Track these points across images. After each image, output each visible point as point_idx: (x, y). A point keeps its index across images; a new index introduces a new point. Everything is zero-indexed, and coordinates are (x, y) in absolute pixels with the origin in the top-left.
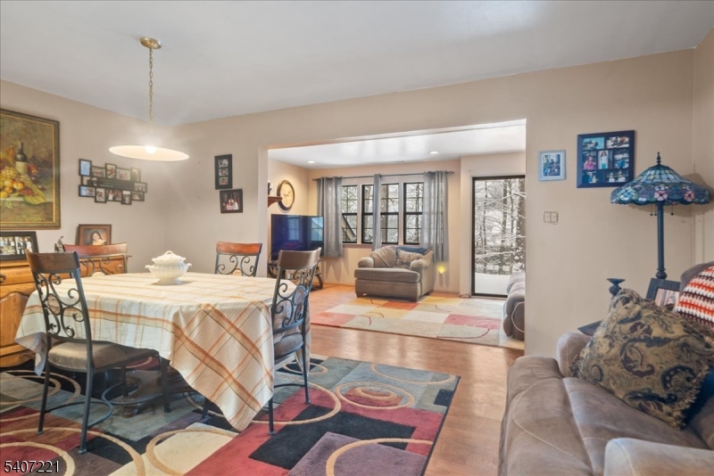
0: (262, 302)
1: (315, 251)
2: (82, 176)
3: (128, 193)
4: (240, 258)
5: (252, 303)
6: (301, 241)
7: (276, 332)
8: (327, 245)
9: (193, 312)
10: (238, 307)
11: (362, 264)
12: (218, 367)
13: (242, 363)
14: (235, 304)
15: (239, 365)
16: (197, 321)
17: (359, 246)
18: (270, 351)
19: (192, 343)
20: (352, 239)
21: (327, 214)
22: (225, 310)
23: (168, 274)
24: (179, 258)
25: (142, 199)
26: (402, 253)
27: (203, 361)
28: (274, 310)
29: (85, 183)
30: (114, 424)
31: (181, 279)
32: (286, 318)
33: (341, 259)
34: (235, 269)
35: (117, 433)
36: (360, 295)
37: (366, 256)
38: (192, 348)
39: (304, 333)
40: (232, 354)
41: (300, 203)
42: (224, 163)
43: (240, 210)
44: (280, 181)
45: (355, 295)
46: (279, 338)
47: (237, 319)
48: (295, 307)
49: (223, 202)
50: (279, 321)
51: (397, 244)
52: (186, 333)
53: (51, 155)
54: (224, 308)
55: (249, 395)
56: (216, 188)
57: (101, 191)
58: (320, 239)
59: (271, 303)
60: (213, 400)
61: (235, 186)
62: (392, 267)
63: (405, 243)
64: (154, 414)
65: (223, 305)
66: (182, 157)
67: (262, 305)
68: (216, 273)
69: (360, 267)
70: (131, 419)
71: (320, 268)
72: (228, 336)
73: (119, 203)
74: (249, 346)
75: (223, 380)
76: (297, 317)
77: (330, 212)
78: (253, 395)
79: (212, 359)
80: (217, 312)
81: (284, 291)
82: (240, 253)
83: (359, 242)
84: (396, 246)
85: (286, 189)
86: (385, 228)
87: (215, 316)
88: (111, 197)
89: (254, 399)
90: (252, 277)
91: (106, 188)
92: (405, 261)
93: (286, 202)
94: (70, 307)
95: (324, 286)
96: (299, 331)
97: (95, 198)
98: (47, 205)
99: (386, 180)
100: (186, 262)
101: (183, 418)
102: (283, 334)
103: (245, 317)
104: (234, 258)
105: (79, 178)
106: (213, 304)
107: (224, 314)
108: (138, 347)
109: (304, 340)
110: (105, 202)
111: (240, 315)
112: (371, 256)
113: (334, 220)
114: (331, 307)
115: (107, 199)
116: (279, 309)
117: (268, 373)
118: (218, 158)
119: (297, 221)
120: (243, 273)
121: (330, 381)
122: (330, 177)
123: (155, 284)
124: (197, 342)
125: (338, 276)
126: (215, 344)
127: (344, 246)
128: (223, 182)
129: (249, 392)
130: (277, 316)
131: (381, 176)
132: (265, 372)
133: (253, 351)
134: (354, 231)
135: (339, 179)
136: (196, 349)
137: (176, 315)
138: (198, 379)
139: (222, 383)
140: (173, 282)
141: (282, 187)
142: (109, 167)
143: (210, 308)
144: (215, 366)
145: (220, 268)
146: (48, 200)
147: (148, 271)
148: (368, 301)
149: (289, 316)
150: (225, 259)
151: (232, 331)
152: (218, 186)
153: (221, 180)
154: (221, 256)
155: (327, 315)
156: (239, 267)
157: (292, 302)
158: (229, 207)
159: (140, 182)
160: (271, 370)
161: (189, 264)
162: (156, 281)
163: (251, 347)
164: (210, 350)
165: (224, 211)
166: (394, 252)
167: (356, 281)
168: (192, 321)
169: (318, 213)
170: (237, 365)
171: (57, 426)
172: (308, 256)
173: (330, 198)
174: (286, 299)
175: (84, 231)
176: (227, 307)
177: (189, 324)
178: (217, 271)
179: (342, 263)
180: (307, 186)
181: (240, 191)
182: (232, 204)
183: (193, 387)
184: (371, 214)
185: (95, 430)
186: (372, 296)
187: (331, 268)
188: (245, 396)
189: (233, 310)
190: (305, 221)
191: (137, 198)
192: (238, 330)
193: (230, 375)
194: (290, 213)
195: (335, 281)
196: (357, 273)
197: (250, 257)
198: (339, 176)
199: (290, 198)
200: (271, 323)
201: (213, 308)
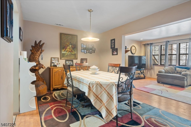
0: (114, 83)
1: (134, 67)
2: (82, 47)
3: (91, 51)
4: (114, 68)
5: (111, 83)
6: (139, 64)
7: (119, 93)
8: (147, 65)
9: (94, 83)
10: (107, 83)
11: (159, 72)
12: (101, 101)
13: (107, 101)
14: (106, 82)
15: (107, 102)
16: (95, 86)
17: (159, 66)
18: (116, 99)
19: (93, 92)
20: (157, 63)
21: (147, 55)
22: (103, 84)
23: (94, 71)
24: (96, 67)
25: (94, 52)
26: (178, 69)
27: (96, 98)
28: (118, 86)
29: (82, 49)
30: (79, 109)
31: (97, 73)
32: (123, 89)
33: (152, 70)
34: (113, 71)
35: (79, 111)
36: (158, 82)
37: (162, 69)
38: (93, 94)
39: (131, 94)
40: (105, 98)
41: (138, 52)
42: (113, 41)
43: (117, 54)
44: (131, 46)
45: (157, 82)
46: (120, 95)
47: (106, 87)
48: (126, 86)
49: (113, 52)
50: (120, 90)
51: (176, 65)
52: (92, 89)
53: (76, 43)
54: (102, 83)
55: (110, 112)
56: (111, 49)
57: (85, 51)
58: (145, 63)
59: (117, 83)
60: (99, 110)
61: (116, 48)
62: (173, 74)
63: (179, 65)
64: (88, 109)
65: (102, 82)
66: (97, 40)
67: (114, 84)
68: (108, 72)
69: (159, 73)
70: (83, 108)
71: (145, 72)
72: (103, 92)
73: (89, 53)
74: (110, 96)
75: (102, 105)
76: (128, 89)
77: (148, 54)
78: (111, 112)
79: (99, 98)
80: (100, 84)
81: (122, 80)
82: (114, 67)
83: (159, 64)
84: (175, 66)
85: (133, 48)
86: (171, 60)
87: (100, 85)
88: (87, 52)
89: (111, 113)
90: (117, 74)
91: (86, 50)
92: (179, 72)
93: (133, 52)
94: (69, 78)
95: (146, 78)
96: (129, 94)
97: (84, 52)
98: (75, 54)
99: (171, 43)
100: (98, 68)
101: (95, 112)
102: (122, 94)
103: (109, 87)
104: (113, 68)
105: (81, 48)
106: (99, 81)
107: (102, 85)
108: (82, 91)
109: (131, 97)
110: (86, 53)
111: (107, 86)
112: (164, 69)
113: (150, 57)
114: (147, 85)
115: (87, 53)
116: (120, 85)
117: (115, 107)
118: (112, 40)
119: (138, 57)
120: (115, 73)
121: (142, 112)
122: (149, 43)
123: (91, 74)
124: (95, 92)
125: (151, 75)
126: (100, 94)
127: (153, 66)
128: (113, 46)
129: (110, 111)
130: (119, 88)
131: (168, 41)
132: (114, 106)
133: (111, 98)
134: (158, 60)
135: (151, 44)
136: (94, 94)
137: (89, 84)
138: (95, 103)
139: (102, 106)
140: (95, 74)
141: (132, 48)
142: (87, 45)
143: (98, 83)
144: (100, 100)
145: (109, 70)
146: (75, 53)
147: (89, 70)
148: (162, 85)
149: (124, 88)
150: (110, 68)
151: (105, 91)
152: (111, 48)
153: (112, 46)
154: (109, 67)
155: (145, 88)
156: (114, 70)
157: (125, 84)
158: (114, 54)
159: (94, 48)
160: (116, 106)
161: (99, 69)
162: (91, 73)
163: (110, 97)
164: (98, 95)
165: (113, 55)
166: (174, 68)
167: (157, 77)
168: (94, 86)
169: (144, 55)
170: (106, 102)
171: (69, 105)
172: (132, 68)
173: (148, 50)
174: (122, 83)
175: (82, 60)
176: (103, 83)
177: (93, 87)
178: (108, 71)
179: (153, 71)
180: (141, 47)
181: (117, 49)
182: (115, 53)
183: (93, 105)
184: (164, 55)
185: (76, 109)
186: (164, 83)
187: (148, 72)
188: (108, 112)
189: (105, 84)
190: (140, 57)
191: (93, 52)
192: (106, 91)
193: (104, 104)
194: (135, 55)
195: (150, 77)
196: (157, 75)
197: (117, 68)
198: (152, 43)
199: (135, 51)
200: (117, 90)
201: (99, 83)
